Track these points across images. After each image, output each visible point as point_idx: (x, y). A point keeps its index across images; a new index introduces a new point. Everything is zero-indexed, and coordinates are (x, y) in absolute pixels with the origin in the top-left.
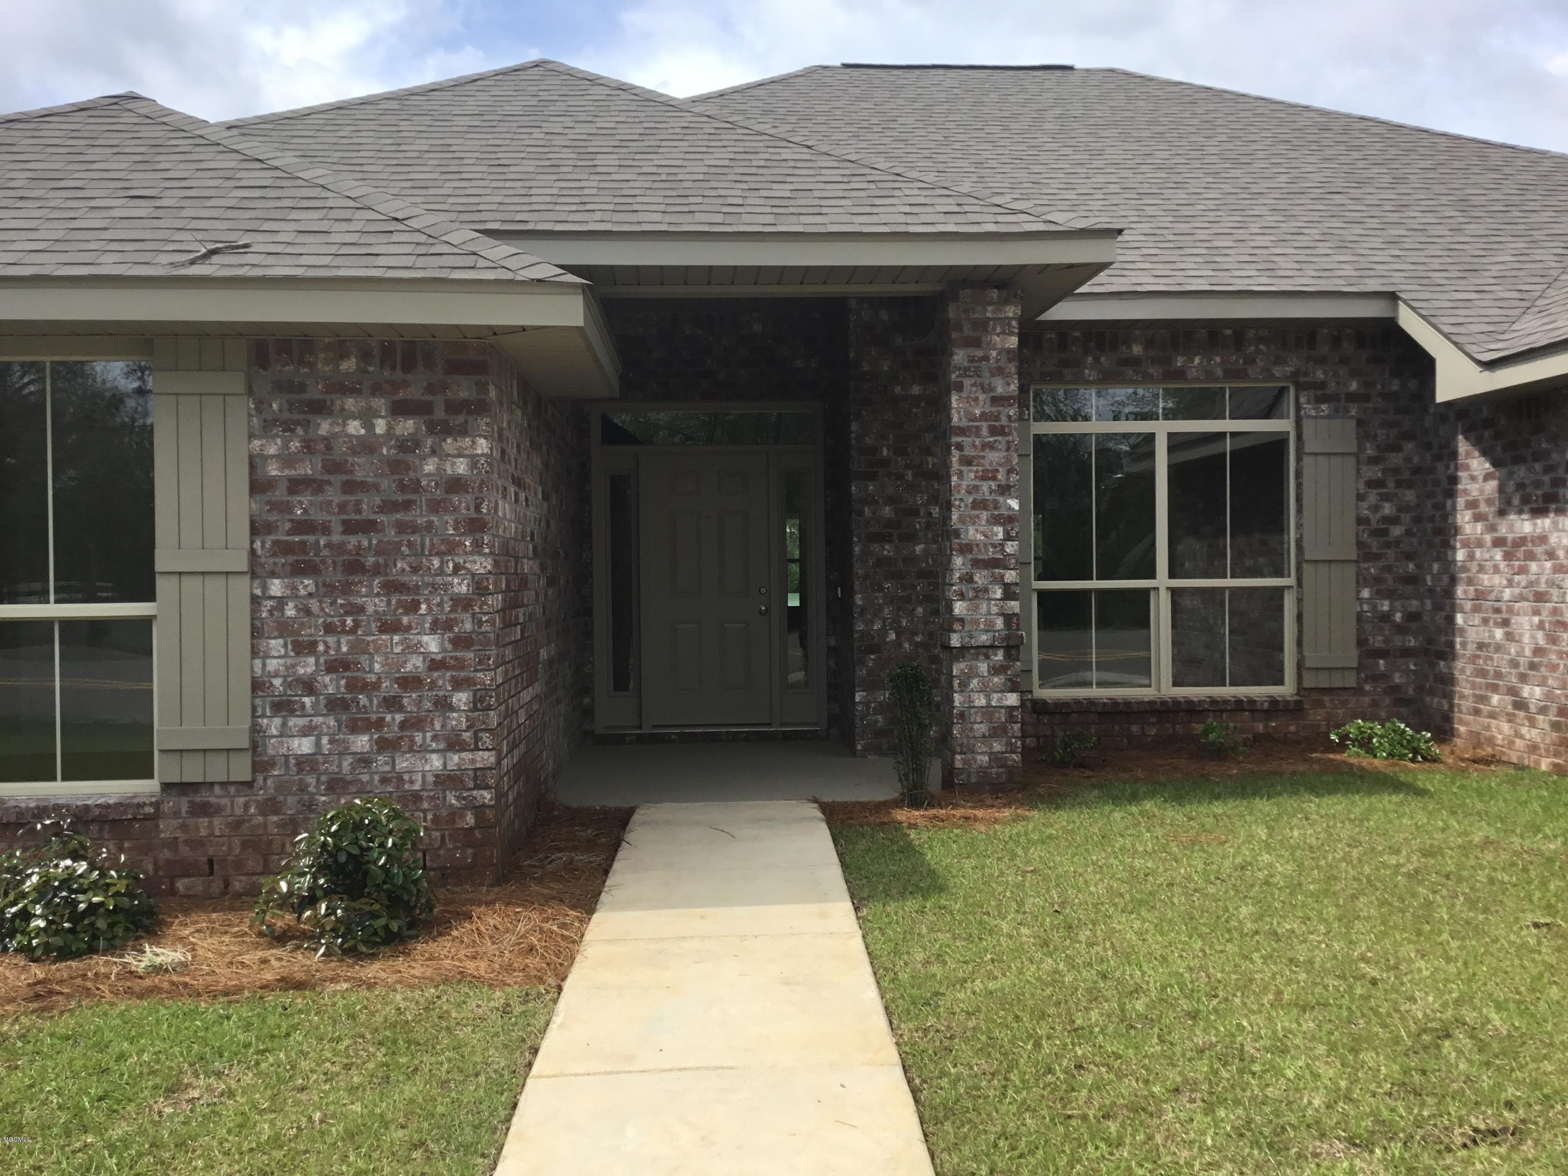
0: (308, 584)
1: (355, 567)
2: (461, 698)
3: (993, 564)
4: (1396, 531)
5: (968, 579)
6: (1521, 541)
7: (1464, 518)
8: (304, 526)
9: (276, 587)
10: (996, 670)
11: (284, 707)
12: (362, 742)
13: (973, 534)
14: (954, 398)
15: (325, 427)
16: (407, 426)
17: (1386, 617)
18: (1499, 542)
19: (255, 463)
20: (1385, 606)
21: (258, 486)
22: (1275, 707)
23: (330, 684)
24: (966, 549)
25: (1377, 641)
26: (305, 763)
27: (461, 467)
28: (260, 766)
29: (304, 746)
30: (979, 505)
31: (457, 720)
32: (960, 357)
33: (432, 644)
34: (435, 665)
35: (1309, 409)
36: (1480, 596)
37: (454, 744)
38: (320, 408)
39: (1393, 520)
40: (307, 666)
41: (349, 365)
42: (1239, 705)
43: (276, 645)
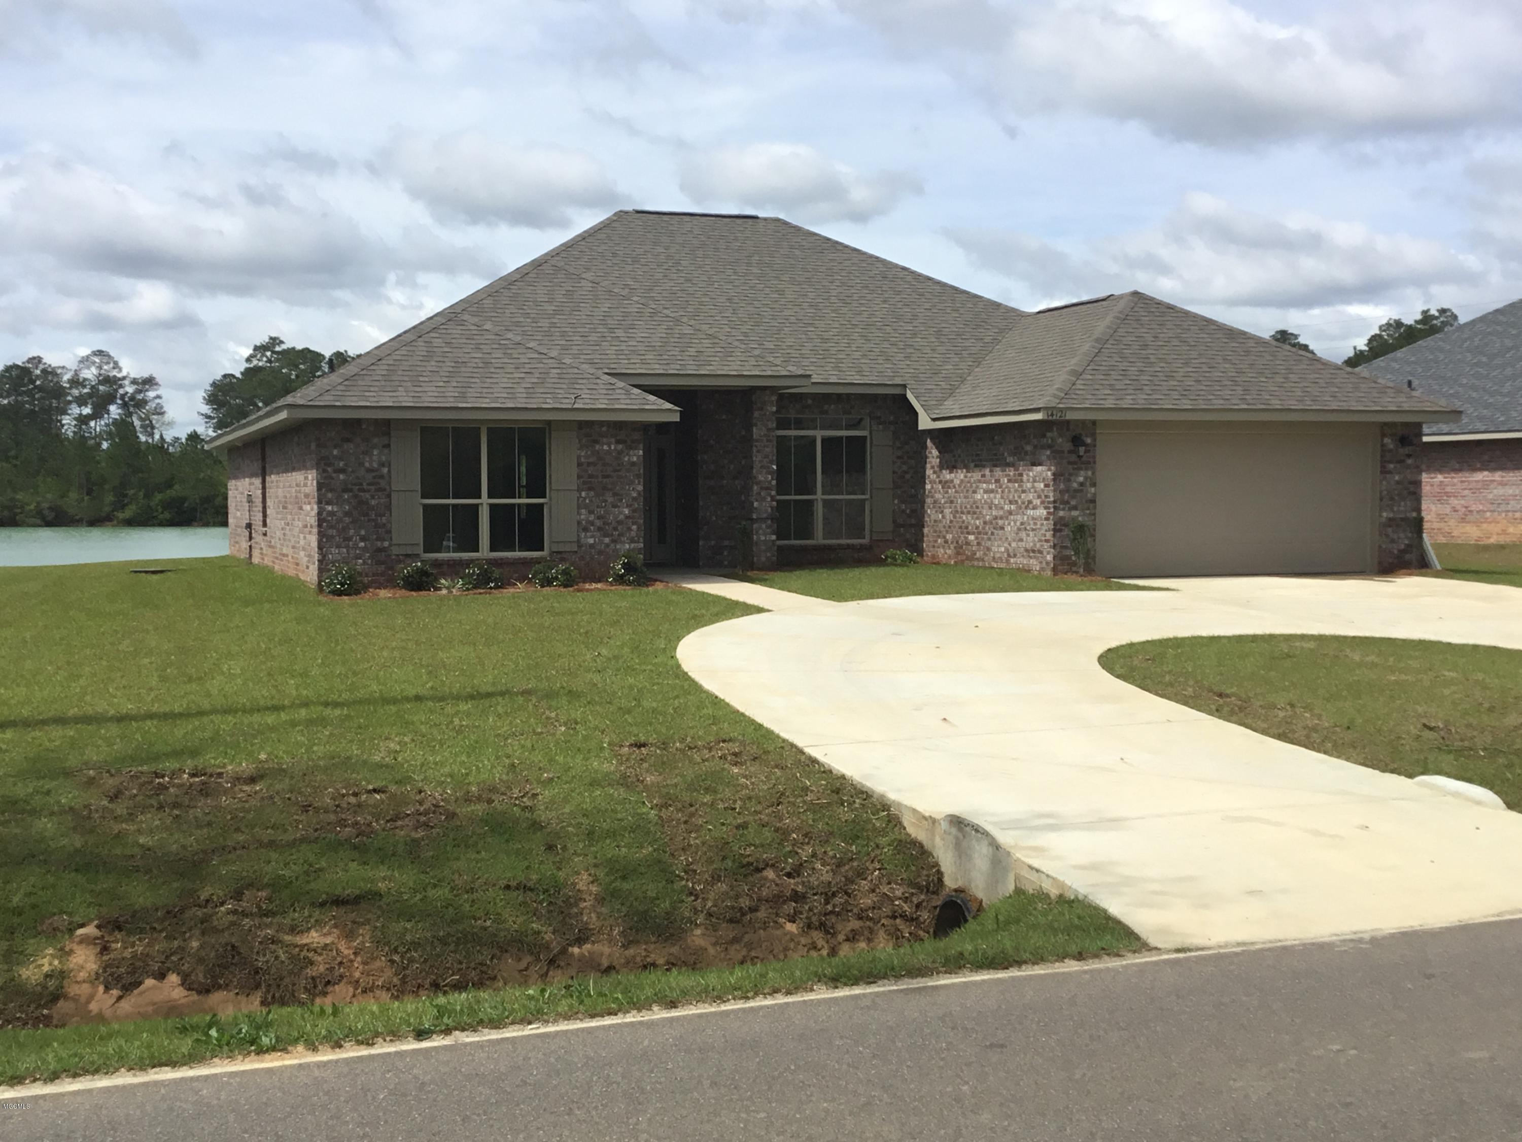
0: (592, 493)
1: (605, 488)
2: (634, 527)
3: (767, 489)
4: (908, 476)
5: (759, 494)
6: (946, 482)
7: (929, 472)
8: (591, 476)
9: (583, 494)
10: (768, 527)
11: (586, 530)
12: (607, 540)
13: (761, 478)
14: (754, 429)
15: (597, 447)
16: (620, 447)
17: (903, 511)
18: (940, 482)
19: (579, 457)
20: (903, 507)
21: (579, 465)
22: (862, 548)
23: (598, 523)
24: (758, 483)
25: (900, 521)
26: (592, 546)
27: (635, 459)
28: (580, 546)
29: (591, 541)
30: (762, 467)
31: (633, 534)
32: (756, 414)
33: (626, 511)
34: (627, 517)
35: (875, 427)
36: (935, 502)
37: (632, 541)
38: (596, 442)
39: (906, 472)
40: (592, 518)
41: (604, 429)
42: (849, 546)
43: (583, 511)
